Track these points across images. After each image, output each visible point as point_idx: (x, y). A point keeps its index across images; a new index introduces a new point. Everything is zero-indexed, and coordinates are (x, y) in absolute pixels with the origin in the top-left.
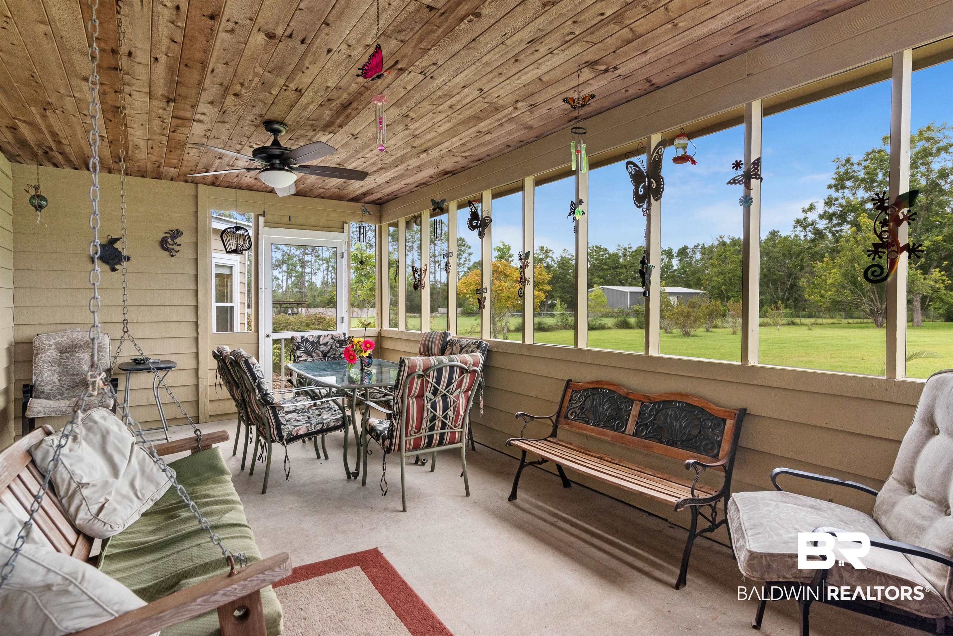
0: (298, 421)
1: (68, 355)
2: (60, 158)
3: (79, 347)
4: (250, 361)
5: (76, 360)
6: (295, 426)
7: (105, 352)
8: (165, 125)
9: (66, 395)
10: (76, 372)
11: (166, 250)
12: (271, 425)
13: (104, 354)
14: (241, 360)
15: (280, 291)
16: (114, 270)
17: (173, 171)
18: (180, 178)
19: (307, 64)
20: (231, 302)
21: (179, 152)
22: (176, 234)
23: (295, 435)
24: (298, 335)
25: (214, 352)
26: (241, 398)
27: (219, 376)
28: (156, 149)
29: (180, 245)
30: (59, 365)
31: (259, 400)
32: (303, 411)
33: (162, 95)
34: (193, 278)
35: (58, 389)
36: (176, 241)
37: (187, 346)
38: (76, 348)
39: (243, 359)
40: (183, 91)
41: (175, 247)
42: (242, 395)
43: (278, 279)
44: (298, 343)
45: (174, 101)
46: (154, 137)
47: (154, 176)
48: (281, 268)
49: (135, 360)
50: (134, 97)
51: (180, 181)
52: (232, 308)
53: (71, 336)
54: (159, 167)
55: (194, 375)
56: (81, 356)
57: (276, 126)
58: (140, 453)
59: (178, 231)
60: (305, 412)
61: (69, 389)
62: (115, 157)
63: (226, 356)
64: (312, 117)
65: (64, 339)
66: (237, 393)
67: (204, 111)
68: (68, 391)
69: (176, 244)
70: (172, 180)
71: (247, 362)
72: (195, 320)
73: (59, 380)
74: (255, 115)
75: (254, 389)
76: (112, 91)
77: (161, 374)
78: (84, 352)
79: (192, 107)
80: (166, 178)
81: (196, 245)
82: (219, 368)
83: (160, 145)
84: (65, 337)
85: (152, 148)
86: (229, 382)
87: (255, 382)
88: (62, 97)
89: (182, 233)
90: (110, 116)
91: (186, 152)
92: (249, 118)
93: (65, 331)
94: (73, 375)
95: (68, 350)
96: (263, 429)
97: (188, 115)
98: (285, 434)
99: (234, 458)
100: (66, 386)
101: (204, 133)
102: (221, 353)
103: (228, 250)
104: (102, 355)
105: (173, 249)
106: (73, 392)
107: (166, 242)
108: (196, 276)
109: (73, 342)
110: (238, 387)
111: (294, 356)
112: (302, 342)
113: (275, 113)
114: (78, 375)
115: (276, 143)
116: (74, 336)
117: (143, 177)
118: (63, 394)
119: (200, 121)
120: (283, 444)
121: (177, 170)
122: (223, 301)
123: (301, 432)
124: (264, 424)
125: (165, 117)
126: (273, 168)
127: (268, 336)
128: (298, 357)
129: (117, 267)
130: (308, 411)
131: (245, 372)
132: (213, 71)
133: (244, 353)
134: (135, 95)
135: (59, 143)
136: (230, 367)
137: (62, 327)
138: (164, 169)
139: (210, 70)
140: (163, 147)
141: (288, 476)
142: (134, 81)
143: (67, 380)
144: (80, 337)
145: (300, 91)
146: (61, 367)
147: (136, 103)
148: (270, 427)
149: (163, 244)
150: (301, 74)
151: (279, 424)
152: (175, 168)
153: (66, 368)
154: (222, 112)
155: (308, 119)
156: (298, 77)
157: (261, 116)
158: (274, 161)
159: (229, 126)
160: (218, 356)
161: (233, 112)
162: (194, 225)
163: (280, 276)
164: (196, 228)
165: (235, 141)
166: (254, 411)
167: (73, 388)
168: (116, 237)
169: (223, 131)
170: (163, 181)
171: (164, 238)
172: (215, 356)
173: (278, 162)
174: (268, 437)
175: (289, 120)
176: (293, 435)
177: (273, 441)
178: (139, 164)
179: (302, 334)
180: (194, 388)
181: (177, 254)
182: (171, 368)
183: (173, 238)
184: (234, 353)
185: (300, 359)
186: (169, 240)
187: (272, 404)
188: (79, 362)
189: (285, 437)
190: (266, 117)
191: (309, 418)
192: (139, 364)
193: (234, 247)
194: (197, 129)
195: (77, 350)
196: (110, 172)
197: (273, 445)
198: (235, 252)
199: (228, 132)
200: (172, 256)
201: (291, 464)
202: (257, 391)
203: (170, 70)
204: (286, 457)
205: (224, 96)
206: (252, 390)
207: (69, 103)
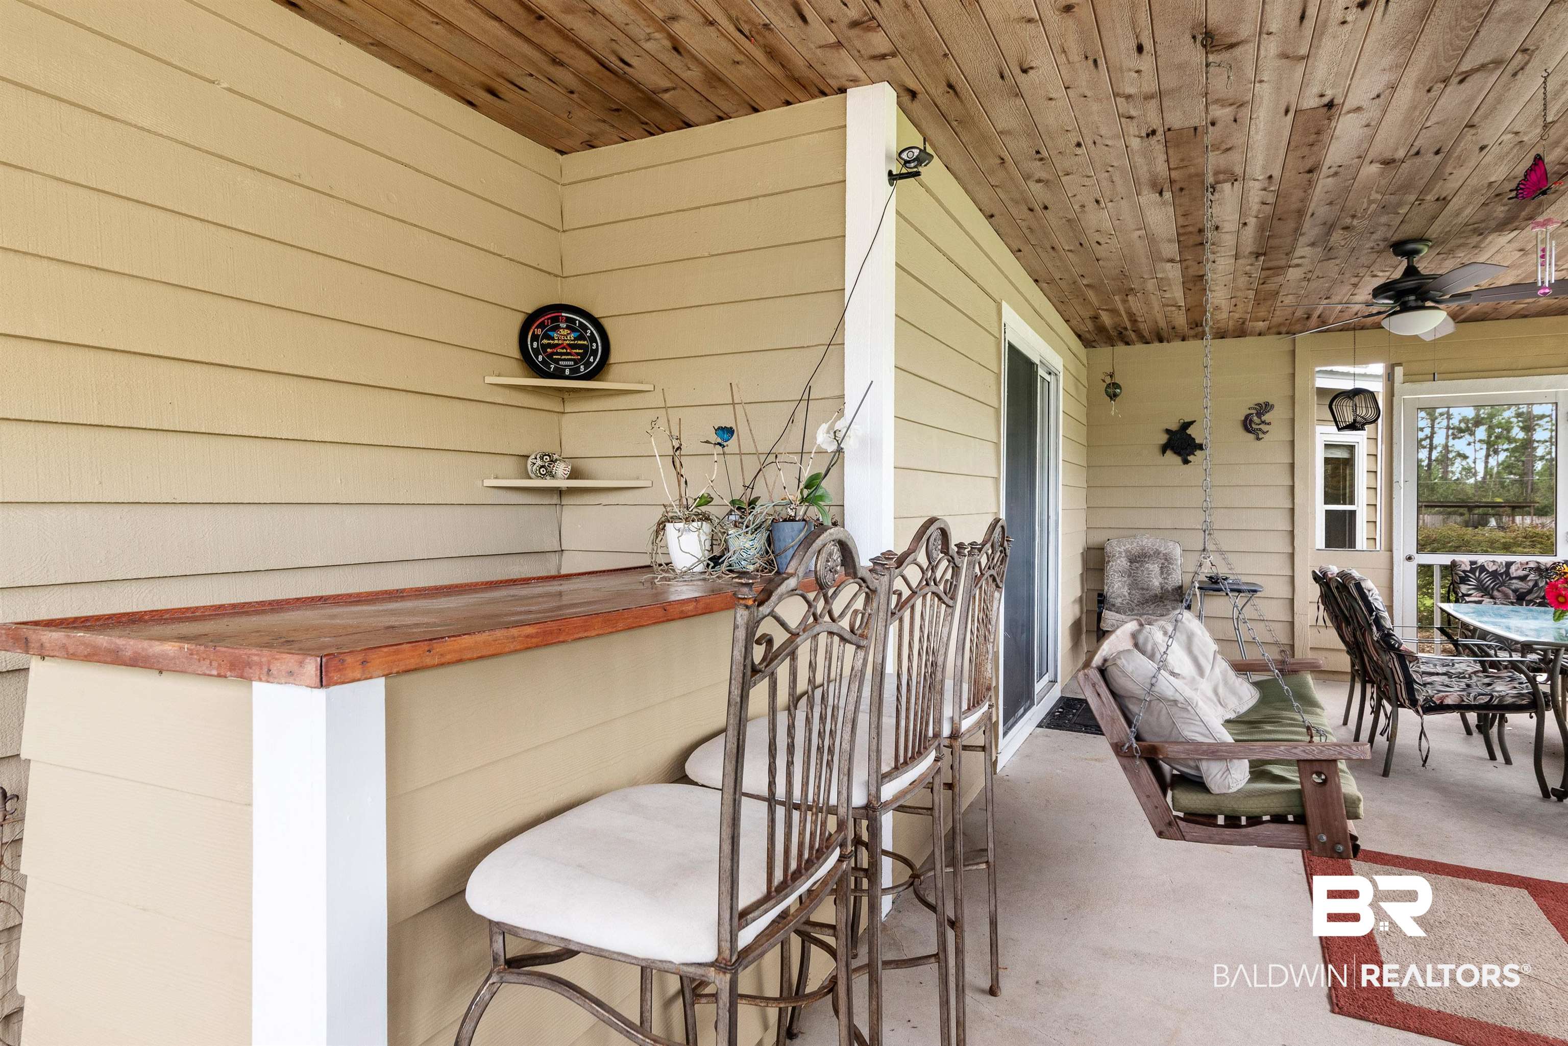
0: (1447, 686)
1: (1137, 565)
2: (1133, 336)
3: (1149, 557)
4: (1363, 585)
5: (1145, 572)
6: (1440, 691)
7: (1176, 565)
8: (1252, 280)
9: (1136, 612)
10: (1145, 587)
11: (1250, 432)
12: (1398, 681)
13: (1175, 567)
14: (1350, 582)
15: (1472, 481)
16: (1186, 462)
17: (1261, 325)
18: (1271, 331)
19: (1449, 170)
20: (1352, 502)
21: (1270, 303)
22: (1263, 408)
23: (1438, 702)
24: (1464, 560)
25: (1314, 572)
26: (1353, 639)
27: (1322, 607)
28: (1241, 306)
29: (1269, 424)
30: (1129, 576)
31: (1377, 641)
32: (1460, 676)
33: (1250, 253)
34: (1287, 469)
35: (1128, 603)
36: (1263, 418)
37: (1280, 566)
38: (1145, 557)
39: (1353, 582)
40: (1273, 242)
41: (1263, 427)
42: (1355, 636)
43: (1465, 457)
44: (1464, 571)
45: (1265, 254)
46: (1239, 294)
47: (1236, 334)
48: (1472, 434)
49: (1211, 578)
50: (1217, 263)
51: (1270, 334)
52: (1353, 513)
53: (1140, 543)
54: (1243, 323)
55: (1288, 606)
56: (1151, 567)
57: (1411, 246)
58: (1223, 665)
59: (1267, 404)
60: (1464, 677)
61: (1139, 605)
62: (1191, 323)
63: (1330, 579)
64: (1471, 221)
65: (1132, 546)
66: (1347, 631)
67: (1302, 254)
68: (1138, 608)
69: (1263, 422)
70: (1260, 335)
71: (1358, 586)
72: (1290, 529)
73: (1129, 594)
74: (1376, 241)
75: (1370, 625)
76: (1195, 264)
77: (1240, 600)
78: (1154, 563)
79: (1287, 254)
80: (1250, 335)
81: (1293, 421)
82: (1322, 596)
83: (1246, 300)
84: (1135, 544)
85: (1236, 305)
86: (1336, 617)
87: (1371, 615)
88: (1145, 281)
89: (1272, 407)
90: (1190, 285)
91: (1279, 300)
92: (1367, 246)
93: (1135, 536)
94: (1143, 589)
95: (1138, 559)
96: (1385, 685)
97: (1282, 263)
98: (1421, 698)
99: (1344, 727)
100: (1135, 601)
101: (1303, 276)
102: (1325, 574)
103: (1342, 425)
104: (1173, 569)
105: (1260, 430)
106: (1143, 609)
107: (1251, 421)
108: (1292, 465)
109: (1142, 550)
110: (1348, 624)
111: (1456, 593)
112: (1473, 571)
113: (1407, 231)
114: (1147, 590)
115: (1411, 271)
116: (1144, 543)
117: (1222, 338)
118: (1133, 610)
119: (1298, 265)
120: (1417, 712)
121: (1267, 323)
122: (1337, 502)
123: (1448, 701)
124: (1386, 679)
125: (1253, 272)
126: (1406, 308)
127: (1409, 558)
128: (1464, 595)
129: (1190, 458)
130: (1470, 677)
131: (1356, 599)
132: (1313, 215)
133: (1356, 574)
134: (1220, 261)
135: (1134, 321)
136: (1336, 594)
137: (1134, 532)
138: (1250, 325)
139: (1309, 214)
140: (1249, 302)
141: (1425, 761)
142: (1219, 248)
143: (1137, 595)
144: (1150, 545)
145: (1444, 199)
146: (1131, 578)
147: (1220, 267)
148: (1396, 683)
149: (1247, 425)
150: (1441, 183)
151: (1409, 682)
152: (1264, 321)
153: (1136, 580)
154: (1327, 249)
155: (1466, 225)
156: (1438, 186)
157: (1385, 240)
158: (1407, 299)
159: (1338, 261)
160: (1321, 579)
161: (1343, 246)
162: (1290, 394)
163: (1469, 451)
164: (1293, 397)
165: (1347, 276)
166: (1370, 658)
167: (1143, 604)
168: (1189, 420)
169: (1332, 269)
170: (1248, 339)
171: (1247, 417)
172: (1316, 578)
173: (1412, 298)
174: (1393, 699)
175: (1434, 231)
176: (1434, 703)
177: (1402, 706)
178: (1219, 325)
179: (1473, 558)
180: (1287, 625)
181: (1266, 437)
182: (1255, 591)
183: (1259, 415)
184: (1343, 575)
185: (1467, 599)
186: (1255, 419)
187: (1398, 649)
188: (1149, 574)
189: (1421, 702)
190: (1394, 239)
191: (1468, 686)
192: (1216, 583)
193: (1350, 419)
194: (1293, 274)
195: (1146, 559)
196: (1183, 340)
197: (1401, 710)
198: (1353, 426)
199: (1337, 268)
200: (1258, 439)
201: (1432, 744)
202: (1374, 628)
203: (1261, 228)
204: (1422, 732)
205: (1329, 233)
206: (1367, 627)
207: (1151, 285)
